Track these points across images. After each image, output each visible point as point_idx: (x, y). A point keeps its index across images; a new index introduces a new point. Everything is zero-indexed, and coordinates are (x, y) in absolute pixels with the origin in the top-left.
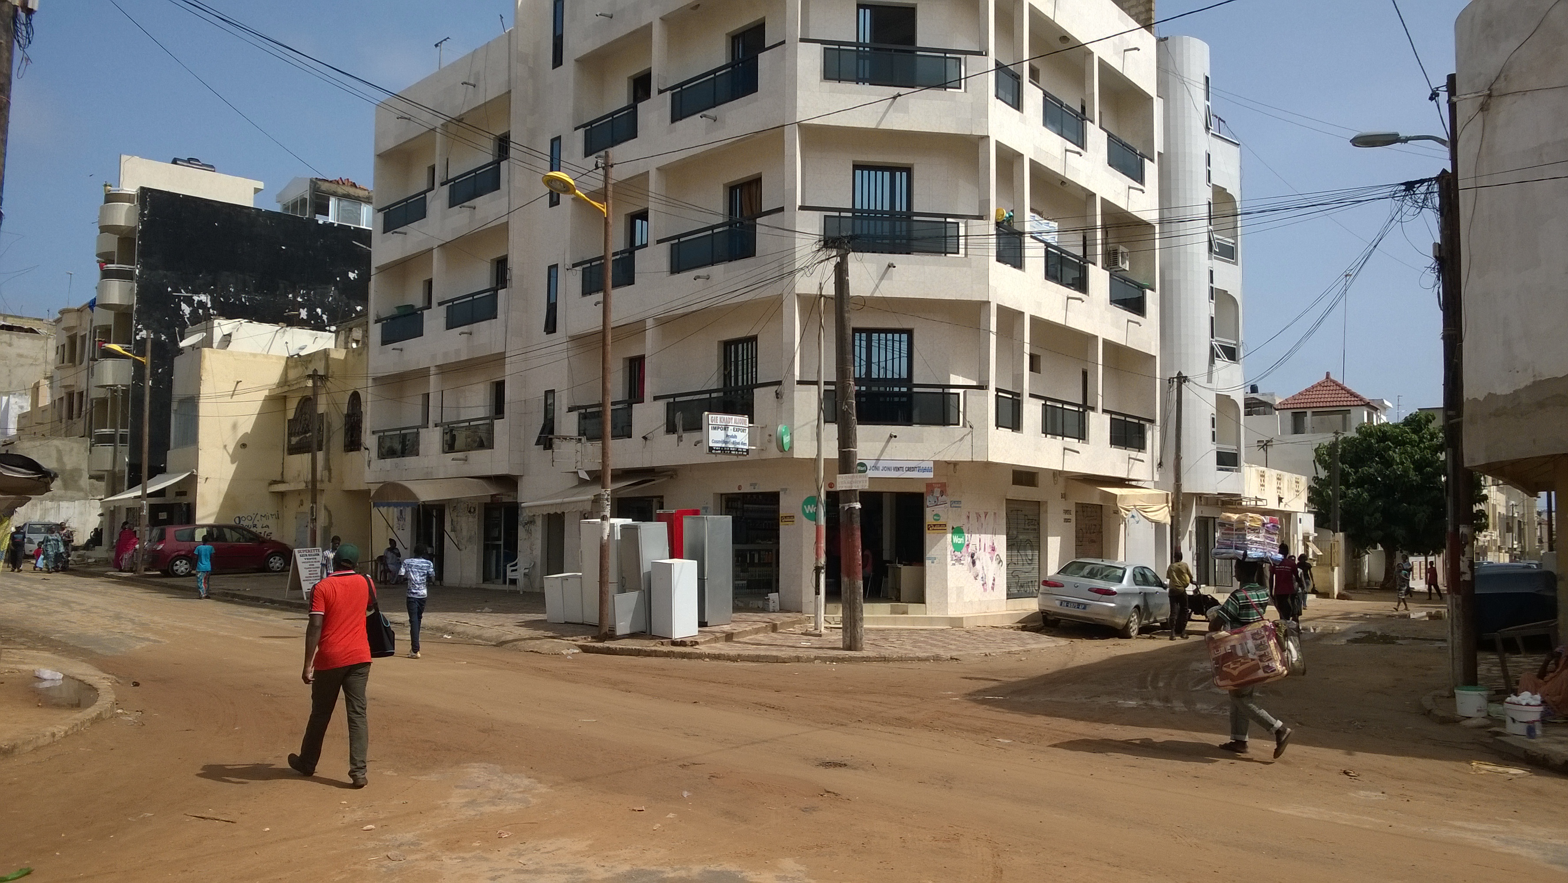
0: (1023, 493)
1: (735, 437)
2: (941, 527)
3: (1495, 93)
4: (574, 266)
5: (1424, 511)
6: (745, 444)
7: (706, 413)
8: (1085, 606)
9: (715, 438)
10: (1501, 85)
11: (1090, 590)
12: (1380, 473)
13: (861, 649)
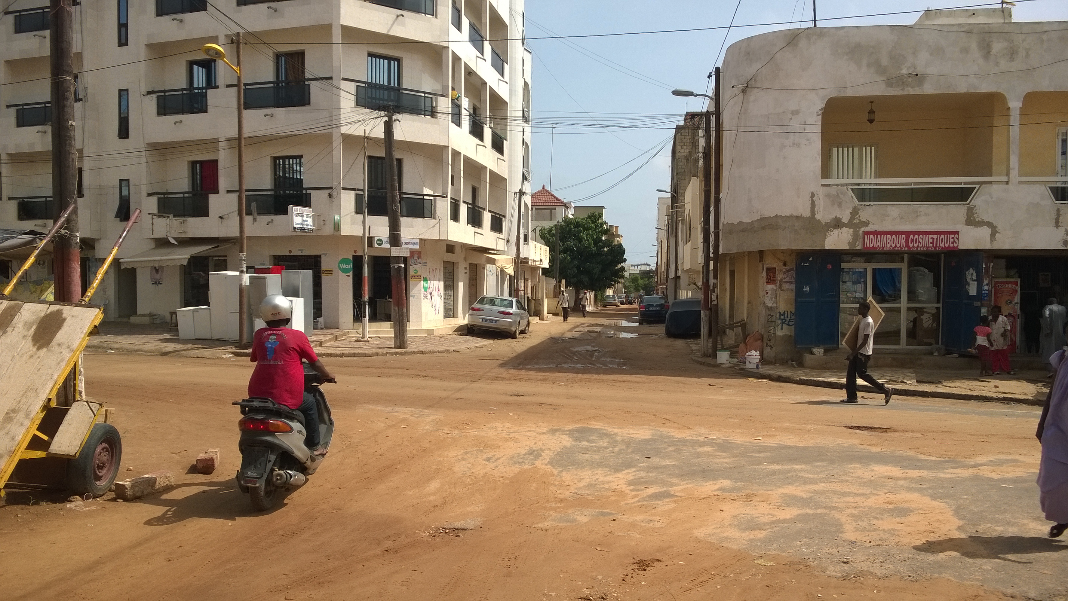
0: (449, 257)
1: (307, 221)
2: (418, 277)
3: (749, 86)
4: (149, 93)
5: (598, 267)
6: (311, 226)
7: (291, 206)
8: (496, 321)
9: (297, 221)
10: (752, 83)
11: (499, 312)
12: (576, 245)
13: (407, 348)
